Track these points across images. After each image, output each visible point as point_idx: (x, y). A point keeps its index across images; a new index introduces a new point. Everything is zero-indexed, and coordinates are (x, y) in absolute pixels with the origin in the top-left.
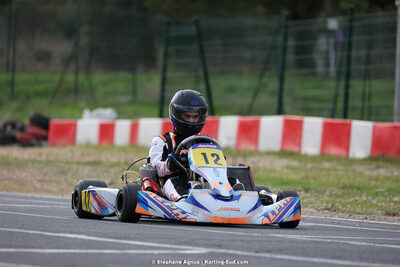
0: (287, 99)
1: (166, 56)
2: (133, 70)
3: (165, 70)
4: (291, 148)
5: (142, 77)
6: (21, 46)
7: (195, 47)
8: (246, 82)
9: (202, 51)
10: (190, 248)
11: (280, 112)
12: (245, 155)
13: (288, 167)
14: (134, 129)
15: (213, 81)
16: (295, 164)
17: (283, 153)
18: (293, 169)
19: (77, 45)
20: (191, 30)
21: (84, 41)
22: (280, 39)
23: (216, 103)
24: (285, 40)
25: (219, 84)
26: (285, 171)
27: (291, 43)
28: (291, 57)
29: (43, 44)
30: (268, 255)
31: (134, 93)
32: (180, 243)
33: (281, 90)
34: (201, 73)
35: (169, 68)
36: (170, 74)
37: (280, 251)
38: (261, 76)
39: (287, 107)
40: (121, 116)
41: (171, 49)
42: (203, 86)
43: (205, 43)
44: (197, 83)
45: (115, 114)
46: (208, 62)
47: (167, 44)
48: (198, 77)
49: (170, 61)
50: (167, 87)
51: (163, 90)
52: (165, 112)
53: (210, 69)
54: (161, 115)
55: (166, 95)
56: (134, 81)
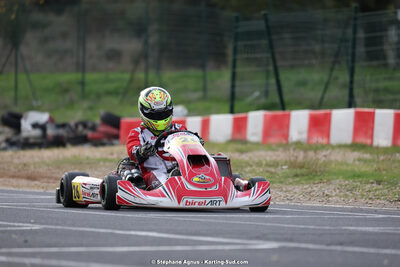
0: (356, 91)
1: (235, 51)
2: (203, 67)
3: (234, 66)
4: (362, 140)
5: (212, 74)
6: (92, 46)
7: (265, 42)
8: (317, 76)
9: (271, 46)
10: (261, 242)
11: (350, 105)
12: (316, 148)
13: (359, 160)
14: (205, 126)
15: (283, 76)
16: (367, 156)
17: (354, 146)
18: (365, 161)
19: (146, 43)
20: (260, 25)
21: (153, 39)
22: (350, 31)
23: (286, 98)
24: (355, 32)
25: (289, 78)
26: (357, 163)
27: (361, 35)
28: (361, 49)
29: (113, 43)
30: (339, 248)
31: (205, 89)
32: (251, 238)
33: (352, 82)
34: (271, 68)
35: (238, 63)
36: (239, 70)
37: (352, 243)
38: (332, 70)
39: (358, 100)
40: (192, 113)
41: (240, 43)
42: (273, 81)
43: (274, 37)
44: (267, 78)
45: (186, 112)
46: (277, 56)
47: (236, 40)
48: (268, 72)
49: (239, 56)
50: (237, 83)
51: (233, 86)
52: (236, 108)
53: (280, 63)
54: (232, 111)
55: (237, 90)
56: (204, 77)
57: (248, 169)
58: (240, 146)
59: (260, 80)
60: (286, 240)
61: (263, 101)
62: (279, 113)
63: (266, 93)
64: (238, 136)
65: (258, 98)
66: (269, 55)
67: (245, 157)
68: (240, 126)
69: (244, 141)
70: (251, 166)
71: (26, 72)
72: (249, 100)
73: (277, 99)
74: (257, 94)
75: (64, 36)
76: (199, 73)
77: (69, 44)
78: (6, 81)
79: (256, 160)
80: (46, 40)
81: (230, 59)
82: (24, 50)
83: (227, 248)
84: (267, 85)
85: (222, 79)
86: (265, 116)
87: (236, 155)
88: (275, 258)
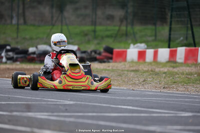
1: (171, 17)
2: (155, 24)
3: (171, 25)
5: (159, 28)
6: (99, 12)
7: (186, 13)
9: (189, 15)
10: (184, 112)
14: (156, 54)
19: (127, 12)
20: (185, 4)
21: (130, 10)
23: (197, 40)
25: (198, 31)
29: (110, 11)
31: (156, 36)
34: (189, 26)
35: (173, 23)
36: (173, 26)
40: (149, 47)
41: (175, 13)
42: (190, 32)
43: (191, 10)
44: (187, 30)
45: (146, 47)
46: (192, 20)
47: (172, 12)
48: (187, 27)
49: (173, 19)
50: (172, 33)
51: (170, 34)
52: (171, 46)
53: (193, 23)
54: (169, 47)
55: (172, 36)
56: (156, 30)
57: (177, 76)
58: (173, 65)
59: (183, 32)
60: (196, 112)
61: (185, 42)
62: (193, 48)
63: (187, 38)
64: (172, 60)
65: (182, 41)
66: (189, 19)
67: (175, 70)
68: (173, 54)
69: (175, 62)
70: (179, 74)
71: (67, 25)
72: (178, 41)
73: (192, 42)
74: (182, 38)
75: (86, 7)
76: (154, 27)
77: (88, 12)
79: (181, 71)
80: (77, 9)
81: (169, 20)
82: (66, 14)
83: (167, 115)
84: (187, 34)
85: (164, 31)
86: (186, 49)
87: (171, 69)
88: (190, 121)
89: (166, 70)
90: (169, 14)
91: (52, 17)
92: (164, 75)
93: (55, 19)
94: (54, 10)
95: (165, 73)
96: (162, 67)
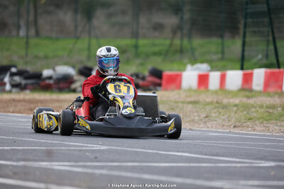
1: (245, 26)
2: (222, 36)
3: (244, 36)
5: (228, 42)
6: (143, 20)
7: (266, 20)
9: (271, 23)
14: (223, 78)
15: (278, 44)
19: (182, 19)
20: (264, 7)
21: (187, 16)
23: (281, 60)
29: (158, 18)
31: (223, 53)
32: (256, 159)
34: (271, 38)
35: (248, 34)
36: (248, 39)
40: (213, 69)
41: (249, 20)
42: (272, 47)
43: (273, 16)
44: (268, 45)
45: (209, 68)
46: (275, 30)
47: (246, 18)
48: (268, 41)
49: (248, 30)
50: (246, 48)
51: (243, 51)
52: (245, 67)
53: (276, 35)
54: (242, 68)
55: (246, 53)
56: (223, 44)
57: (253, 109)
58: (247, 93)
59: (263, 47)
60: (280, 161)
61: (265, 61)
62: (276, 70)
63: (267, 56)
64: (246, 86)
65: (261, 59)
66: (270, 29)
67: (251, 101)
68: (247, 79)
69: (251, 90)
70: (255, 108)
71: (97, 37)
72: (254, 60)
73: (274, 61)
74: (260, 56)
75: (124, 13)
76: (219, 41)
77: (128, 19)
78: (82, 44)
79: (259, 103)
80: (110, 16)
81: (242, 31)
82: (95, 22)
83: (239, 165)
84: (267, 50)
85: (235, 46)
86: (266, 72)
87: (245, 100)
88: (273, 173)
89: (237, 101)
90: (242, 22)
91: (76, 27)
92: (235, 108)
93: (80, 29)
94: (79, 17)
95: (236, 105)
96: (233, 97)
